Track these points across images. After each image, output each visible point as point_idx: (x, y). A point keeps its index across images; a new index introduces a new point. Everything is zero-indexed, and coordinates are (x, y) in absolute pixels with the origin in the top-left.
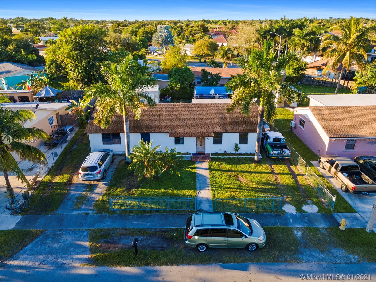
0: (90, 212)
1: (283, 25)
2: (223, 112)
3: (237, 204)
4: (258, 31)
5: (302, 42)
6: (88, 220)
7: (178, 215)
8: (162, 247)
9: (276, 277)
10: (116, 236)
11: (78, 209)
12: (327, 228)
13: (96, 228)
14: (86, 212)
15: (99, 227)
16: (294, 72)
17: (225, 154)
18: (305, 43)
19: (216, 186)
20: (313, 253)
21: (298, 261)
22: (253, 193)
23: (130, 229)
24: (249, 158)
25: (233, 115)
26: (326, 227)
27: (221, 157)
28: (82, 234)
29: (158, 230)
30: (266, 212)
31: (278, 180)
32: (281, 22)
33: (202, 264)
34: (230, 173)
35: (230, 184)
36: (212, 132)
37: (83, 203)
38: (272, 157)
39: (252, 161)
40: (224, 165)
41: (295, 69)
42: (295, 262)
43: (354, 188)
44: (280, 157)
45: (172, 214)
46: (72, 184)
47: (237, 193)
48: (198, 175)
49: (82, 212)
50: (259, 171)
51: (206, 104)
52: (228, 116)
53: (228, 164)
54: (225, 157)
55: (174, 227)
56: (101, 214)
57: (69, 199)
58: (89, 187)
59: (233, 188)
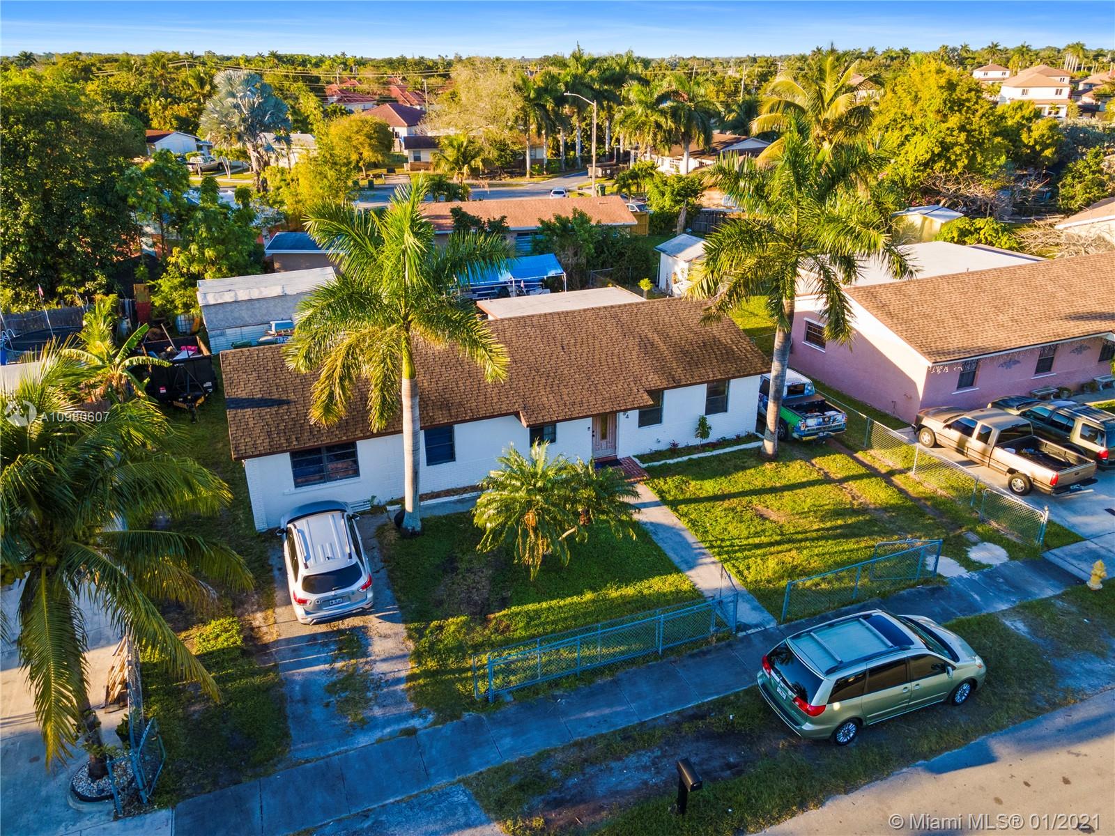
0: (416, 723)
1: (580, 71)
2: (637, 329)
3: (817, 585)
4: (518, 88)
5: (652, 119)
6: (434, 752)
7: (692, 656)
8: (729, 766)
9: (1069, 752)
10: (568, 776)
11: (366, 725)
12: (1063, 594)
13: (483, 769)
14: (403, 726)
15: (488, 762)
16: (677, 202)
17: (674, 450)
18: (662, 120)
19: (720, 547)
20: (1087, 666)
21: (1078, 696)
22: (830, 546)
23: (592, 741)
24: (741, 450)
25: (670, 334)
26: (1059, 592)
27: (668, 461)
28: (451, 804)
29: (676, 718)
30: (904, 589)
31: (859, 497)
32: (572, 63)
33: (877, 779)
34: (727, 501)
35: (757, 534)
36: (642, 391)
37: (368, 701)
38: (804, 439)
39: (760, 457)
40: (693, 483)
41: (678, 194)
42: (1075, 702)
43: (1054, 481)
44: (821, 434)
45: (672, 658)
46: (266, 646)
47: (794, 553)
48: (648, 526)
49: (388, 730)
50: (793, 481)
51: (580, 311)
52: (657, 339)
53: (702, 477)
54: (680, 459)
55: (711, 695)
56: (458, 718)
57: (305, 701)
58: (341, 641)
59: (772, 544)
